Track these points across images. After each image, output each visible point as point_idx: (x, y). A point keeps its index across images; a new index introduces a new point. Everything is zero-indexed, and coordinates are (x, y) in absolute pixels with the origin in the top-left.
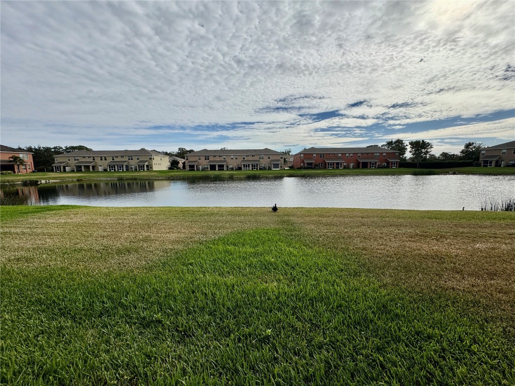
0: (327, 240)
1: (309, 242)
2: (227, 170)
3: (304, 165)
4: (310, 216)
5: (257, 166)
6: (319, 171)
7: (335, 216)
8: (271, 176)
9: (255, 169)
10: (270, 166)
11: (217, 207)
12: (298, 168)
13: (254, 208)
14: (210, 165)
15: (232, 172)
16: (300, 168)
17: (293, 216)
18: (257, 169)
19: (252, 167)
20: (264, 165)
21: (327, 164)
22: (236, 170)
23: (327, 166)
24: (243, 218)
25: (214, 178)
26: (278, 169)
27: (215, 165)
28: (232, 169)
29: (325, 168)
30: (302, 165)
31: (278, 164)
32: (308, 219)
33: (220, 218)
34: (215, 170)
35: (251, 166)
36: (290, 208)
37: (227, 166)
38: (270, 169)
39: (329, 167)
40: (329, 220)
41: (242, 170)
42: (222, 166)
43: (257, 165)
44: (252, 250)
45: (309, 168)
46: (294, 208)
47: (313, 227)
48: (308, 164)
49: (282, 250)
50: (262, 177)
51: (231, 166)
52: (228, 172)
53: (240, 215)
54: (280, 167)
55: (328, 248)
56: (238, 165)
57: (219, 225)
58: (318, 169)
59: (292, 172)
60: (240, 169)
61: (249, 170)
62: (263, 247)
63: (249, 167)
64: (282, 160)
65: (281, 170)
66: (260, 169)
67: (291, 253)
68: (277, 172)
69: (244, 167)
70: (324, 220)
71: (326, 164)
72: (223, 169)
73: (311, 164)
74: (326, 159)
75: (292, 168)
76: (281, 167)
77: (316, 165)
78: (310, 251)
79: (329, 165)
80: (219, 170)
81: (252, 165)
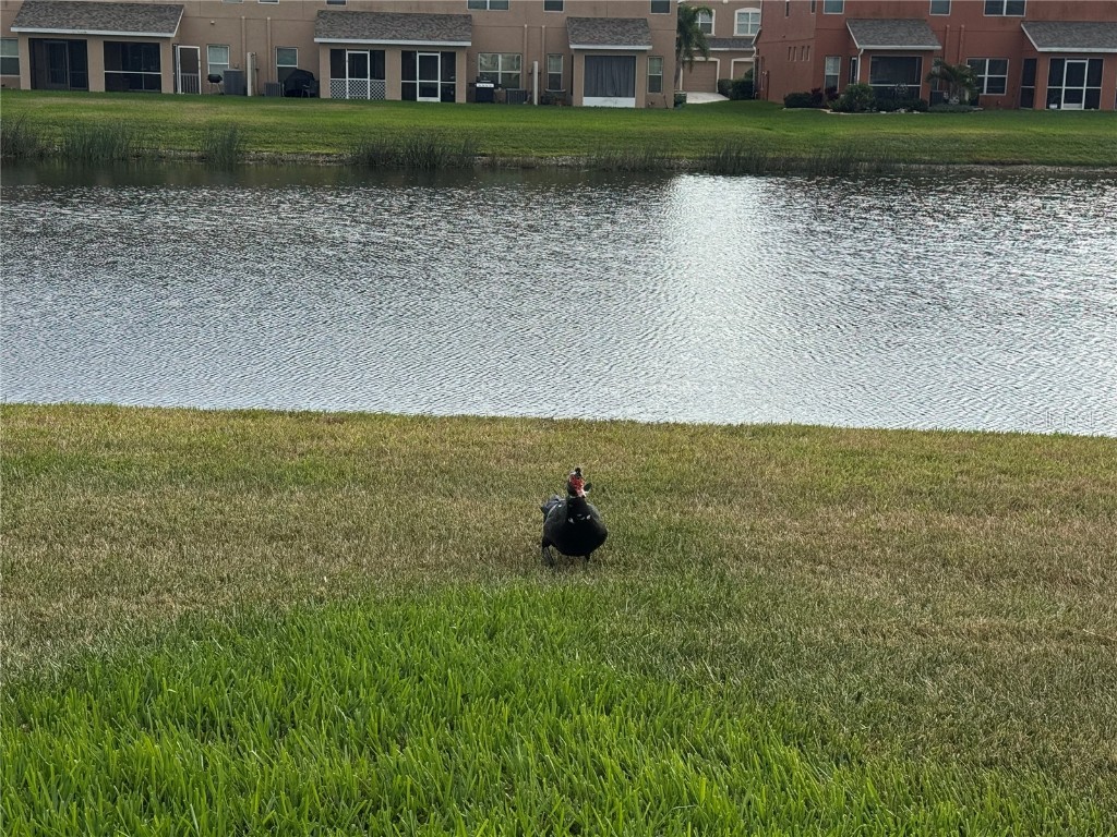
0: (983, 698)
1: (837, 707)
2: (190, 87)
3: (848, 69)
4: (864, 494)
5: (449, 71)
6: (970, 130)
7: (1076, 502)
8: (567, 158)
9: (429, 91)
10: (557, 68)
11: (79, 410)
12: (795, 101)
13: (405, 422)
14: (35, 43)
15: (229, 113)
16: (812, 100)
17: (723, 490)
18: (449, 95)
19: (408, 72)
20: (514, 61)
21: (1044, 70)
22: (266, 93)
23: (1042, 85)
24: (296, 500)
25: (66, 156)
26: (629, 102)
27: (78, 46)
28: (232, 86)
29: (1027, 99)
30: (832, 68)
31: (629, 60)
32: (839, 520)
33: (107, 504)
34: (80, 83)
35: (393, 65)
36: (708, 430)
37: (189, 61)
38: (557, 96)
39: (1054, 97)
40: (1018, 533)
41: (316, 94)
42: (147, 53)
43: (449, 56)
44: (352, 771)
45: (885, 102)
46: (734, 431)
47: (876, 586)
48: (883, 62)
49: (601, 772)
50: (492, 167)
51: (217, 62)
52: (198, 113)
53: (272, 482)
54: (641, 83)
55: (989, 764)
56: (284, 52)
57: (80, 557)
58: (963, 109)
59: (745, 128)
60: (299, 86)
61: (379, 99)
62: (445, 747)
63: (378, 74)
64: (667, 26)
65: (650, 108)
66: (479, 97)
67: (673, 797)
68: (621, 125)
69: (337, 72)
70: (973, 534)
71: (1030, 66)
72: (155, 84)
73: (906, 64)
74: (1034, 23)
75: (742, 93)
76: (655, 84)
77: (950, 77)
78: (837, 781)
79: (1055, 78)
80: (113, 85)
81: (407, 56)
